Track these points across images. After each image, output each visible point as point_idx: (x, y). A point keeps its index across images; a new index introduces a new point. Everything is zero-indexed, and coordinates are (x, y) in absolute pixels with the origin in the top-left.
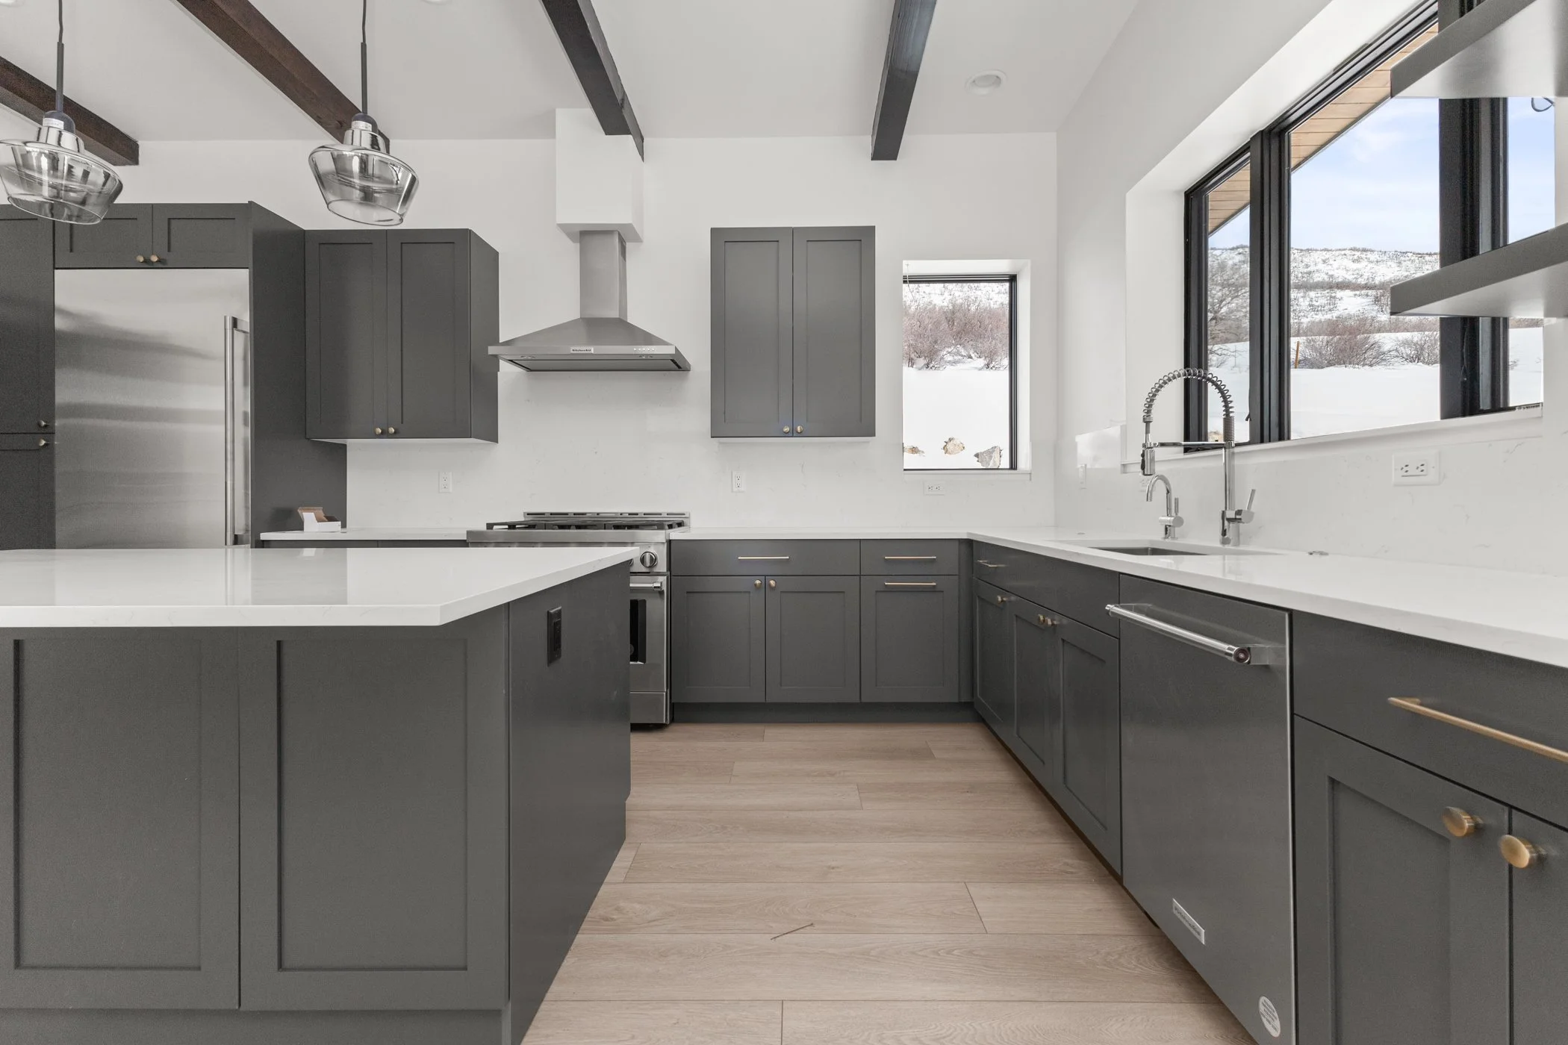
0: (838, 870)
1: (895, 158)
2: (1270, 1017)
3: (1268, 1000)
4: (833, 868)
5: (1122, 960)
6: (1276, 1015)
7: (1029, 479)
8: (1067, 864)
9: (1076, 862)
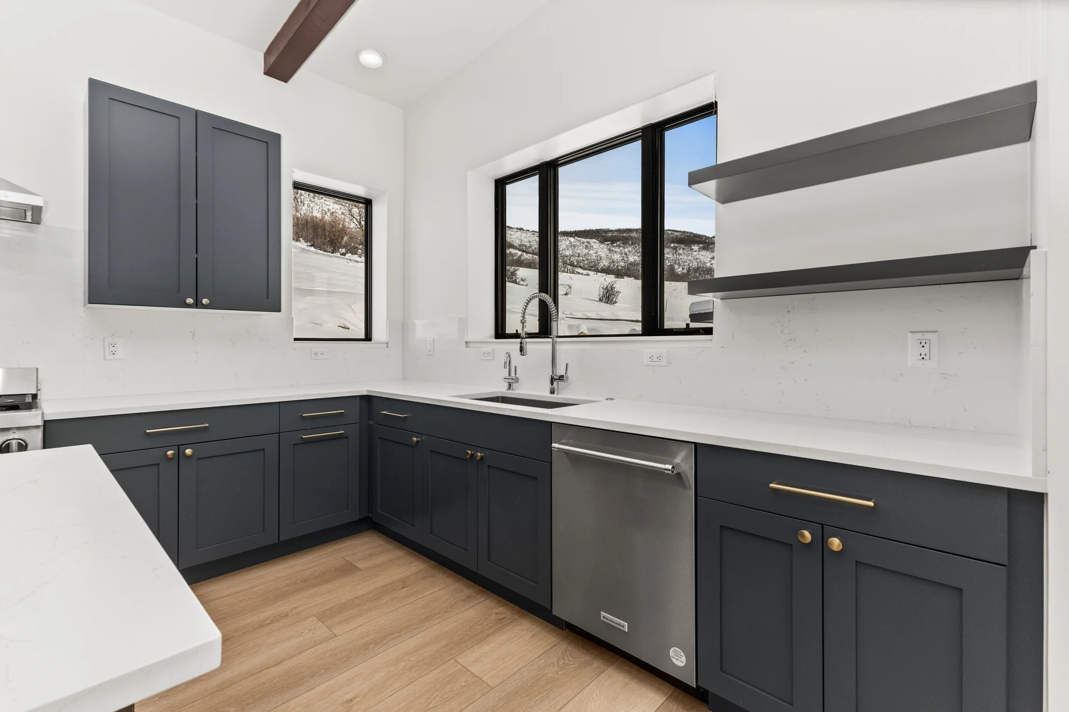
0: (358, 699)
1: (286, 80)
2: (678, 656)
3: (676, 648)
4: (351, 700)
5: (566, 662)
6: (682, 654)
7: (386, 346)
8: (497, 613)
9: (501, 609)
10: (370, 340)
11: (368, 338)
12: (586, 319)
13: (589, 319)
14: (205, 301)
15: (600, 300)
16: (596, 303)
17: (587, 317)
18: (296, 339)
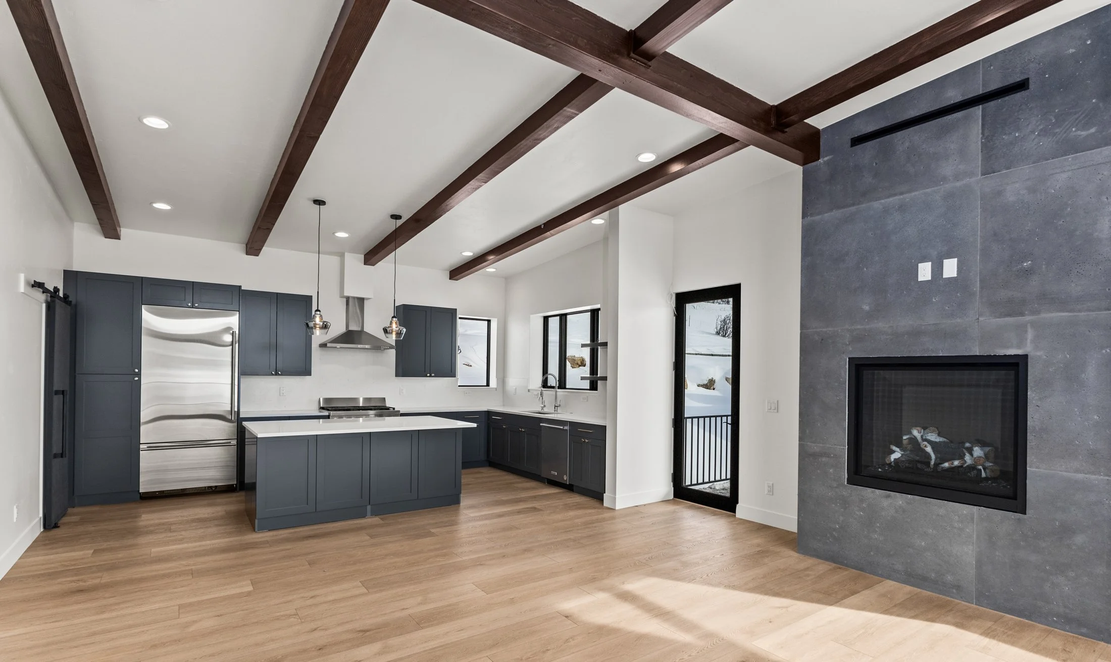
7: (495, 390)
10: (489, 386)
11: (488, 385)
12: (696, 354)
13: (699, 354)
14: (433, 375)
15: (718, 333)
16: (712, 336)
17: (697, 353)
18: (459, 386)
